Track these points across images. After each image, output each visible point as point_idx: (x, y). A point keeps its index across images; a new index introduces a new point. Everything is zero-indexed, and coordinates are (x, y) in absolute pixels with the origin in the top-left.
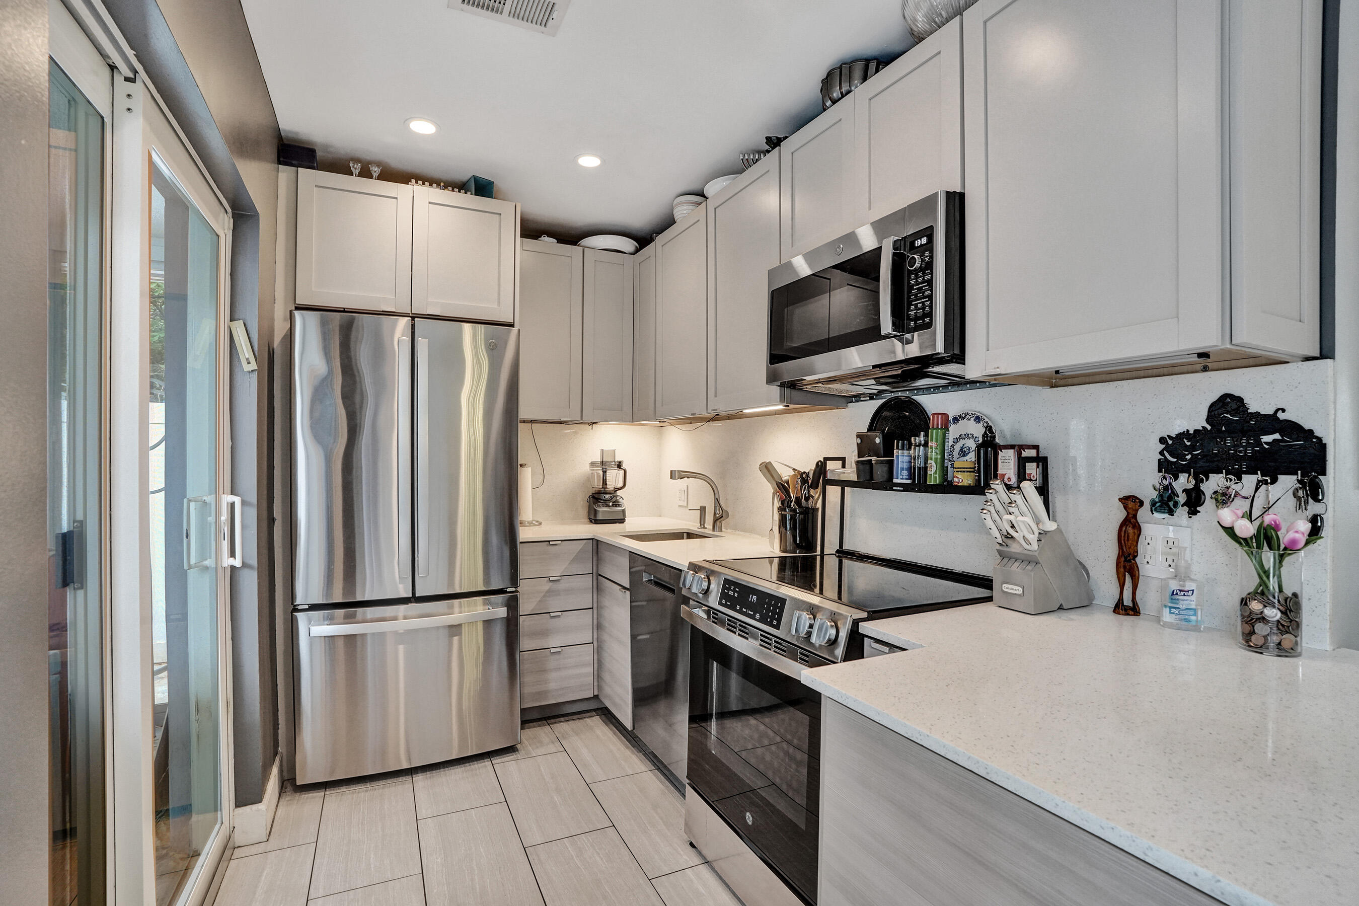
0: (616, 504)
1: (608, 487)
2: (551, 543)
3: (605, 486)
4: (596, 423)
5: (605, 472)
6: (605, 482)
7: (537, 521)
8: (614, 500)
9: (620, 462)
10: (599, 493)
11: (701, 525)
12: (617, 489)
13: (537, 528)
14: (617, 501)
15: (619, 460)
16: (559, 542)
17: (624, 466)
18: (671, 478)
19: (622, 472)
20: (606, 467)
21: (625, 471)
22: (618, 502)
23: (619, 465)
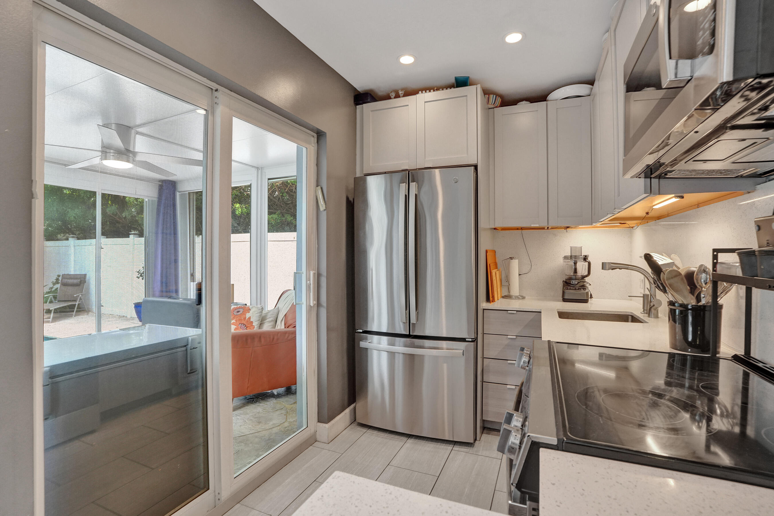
0: (584, 287)
1: (578, 275)
2: (509, 312)
3: (576, 274)
4: (569, 227)
5: (575, 263)
6: (575, 271)
7: (522, 296)
8: (581, 284)
9: (586, 256)
10: (570, 279)
11: (644, 311)
12: (583, 277)
13: (521, 301)
14: (583, 286)
15: (585, 254)
16: (515, 312)
17: (589, 259)
18: (603, 269)
19: (587, 264)
20: (576, 260)
21: (589, 264)
22: (585, 286)
23: (585, 258)
